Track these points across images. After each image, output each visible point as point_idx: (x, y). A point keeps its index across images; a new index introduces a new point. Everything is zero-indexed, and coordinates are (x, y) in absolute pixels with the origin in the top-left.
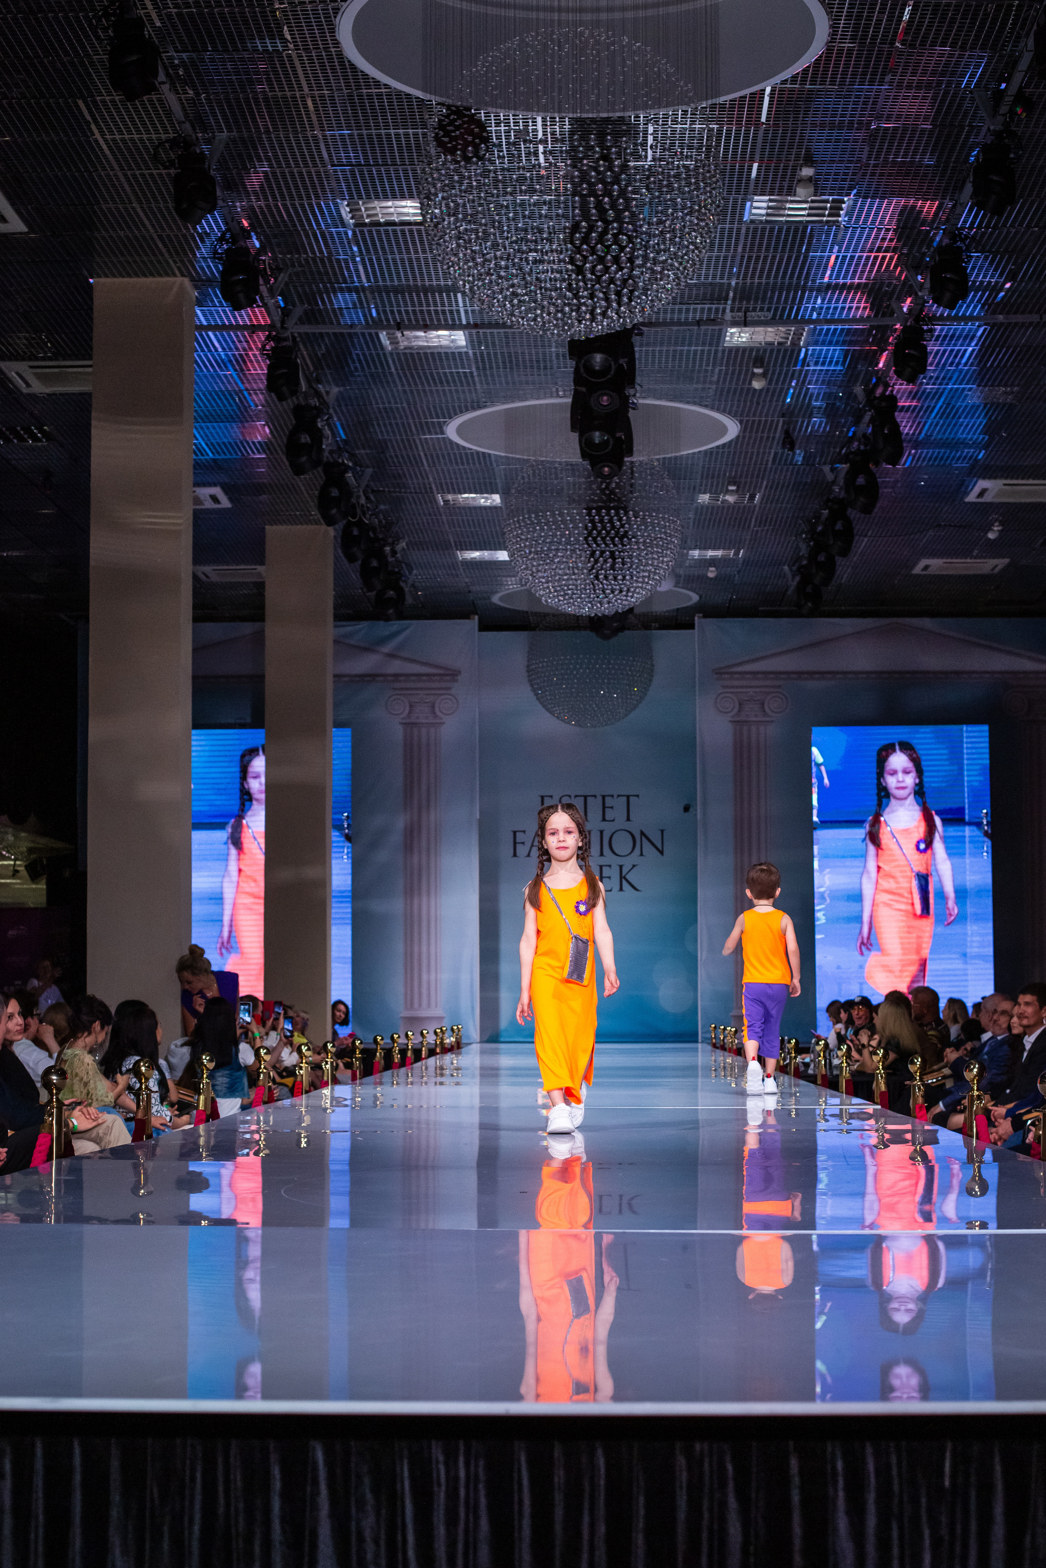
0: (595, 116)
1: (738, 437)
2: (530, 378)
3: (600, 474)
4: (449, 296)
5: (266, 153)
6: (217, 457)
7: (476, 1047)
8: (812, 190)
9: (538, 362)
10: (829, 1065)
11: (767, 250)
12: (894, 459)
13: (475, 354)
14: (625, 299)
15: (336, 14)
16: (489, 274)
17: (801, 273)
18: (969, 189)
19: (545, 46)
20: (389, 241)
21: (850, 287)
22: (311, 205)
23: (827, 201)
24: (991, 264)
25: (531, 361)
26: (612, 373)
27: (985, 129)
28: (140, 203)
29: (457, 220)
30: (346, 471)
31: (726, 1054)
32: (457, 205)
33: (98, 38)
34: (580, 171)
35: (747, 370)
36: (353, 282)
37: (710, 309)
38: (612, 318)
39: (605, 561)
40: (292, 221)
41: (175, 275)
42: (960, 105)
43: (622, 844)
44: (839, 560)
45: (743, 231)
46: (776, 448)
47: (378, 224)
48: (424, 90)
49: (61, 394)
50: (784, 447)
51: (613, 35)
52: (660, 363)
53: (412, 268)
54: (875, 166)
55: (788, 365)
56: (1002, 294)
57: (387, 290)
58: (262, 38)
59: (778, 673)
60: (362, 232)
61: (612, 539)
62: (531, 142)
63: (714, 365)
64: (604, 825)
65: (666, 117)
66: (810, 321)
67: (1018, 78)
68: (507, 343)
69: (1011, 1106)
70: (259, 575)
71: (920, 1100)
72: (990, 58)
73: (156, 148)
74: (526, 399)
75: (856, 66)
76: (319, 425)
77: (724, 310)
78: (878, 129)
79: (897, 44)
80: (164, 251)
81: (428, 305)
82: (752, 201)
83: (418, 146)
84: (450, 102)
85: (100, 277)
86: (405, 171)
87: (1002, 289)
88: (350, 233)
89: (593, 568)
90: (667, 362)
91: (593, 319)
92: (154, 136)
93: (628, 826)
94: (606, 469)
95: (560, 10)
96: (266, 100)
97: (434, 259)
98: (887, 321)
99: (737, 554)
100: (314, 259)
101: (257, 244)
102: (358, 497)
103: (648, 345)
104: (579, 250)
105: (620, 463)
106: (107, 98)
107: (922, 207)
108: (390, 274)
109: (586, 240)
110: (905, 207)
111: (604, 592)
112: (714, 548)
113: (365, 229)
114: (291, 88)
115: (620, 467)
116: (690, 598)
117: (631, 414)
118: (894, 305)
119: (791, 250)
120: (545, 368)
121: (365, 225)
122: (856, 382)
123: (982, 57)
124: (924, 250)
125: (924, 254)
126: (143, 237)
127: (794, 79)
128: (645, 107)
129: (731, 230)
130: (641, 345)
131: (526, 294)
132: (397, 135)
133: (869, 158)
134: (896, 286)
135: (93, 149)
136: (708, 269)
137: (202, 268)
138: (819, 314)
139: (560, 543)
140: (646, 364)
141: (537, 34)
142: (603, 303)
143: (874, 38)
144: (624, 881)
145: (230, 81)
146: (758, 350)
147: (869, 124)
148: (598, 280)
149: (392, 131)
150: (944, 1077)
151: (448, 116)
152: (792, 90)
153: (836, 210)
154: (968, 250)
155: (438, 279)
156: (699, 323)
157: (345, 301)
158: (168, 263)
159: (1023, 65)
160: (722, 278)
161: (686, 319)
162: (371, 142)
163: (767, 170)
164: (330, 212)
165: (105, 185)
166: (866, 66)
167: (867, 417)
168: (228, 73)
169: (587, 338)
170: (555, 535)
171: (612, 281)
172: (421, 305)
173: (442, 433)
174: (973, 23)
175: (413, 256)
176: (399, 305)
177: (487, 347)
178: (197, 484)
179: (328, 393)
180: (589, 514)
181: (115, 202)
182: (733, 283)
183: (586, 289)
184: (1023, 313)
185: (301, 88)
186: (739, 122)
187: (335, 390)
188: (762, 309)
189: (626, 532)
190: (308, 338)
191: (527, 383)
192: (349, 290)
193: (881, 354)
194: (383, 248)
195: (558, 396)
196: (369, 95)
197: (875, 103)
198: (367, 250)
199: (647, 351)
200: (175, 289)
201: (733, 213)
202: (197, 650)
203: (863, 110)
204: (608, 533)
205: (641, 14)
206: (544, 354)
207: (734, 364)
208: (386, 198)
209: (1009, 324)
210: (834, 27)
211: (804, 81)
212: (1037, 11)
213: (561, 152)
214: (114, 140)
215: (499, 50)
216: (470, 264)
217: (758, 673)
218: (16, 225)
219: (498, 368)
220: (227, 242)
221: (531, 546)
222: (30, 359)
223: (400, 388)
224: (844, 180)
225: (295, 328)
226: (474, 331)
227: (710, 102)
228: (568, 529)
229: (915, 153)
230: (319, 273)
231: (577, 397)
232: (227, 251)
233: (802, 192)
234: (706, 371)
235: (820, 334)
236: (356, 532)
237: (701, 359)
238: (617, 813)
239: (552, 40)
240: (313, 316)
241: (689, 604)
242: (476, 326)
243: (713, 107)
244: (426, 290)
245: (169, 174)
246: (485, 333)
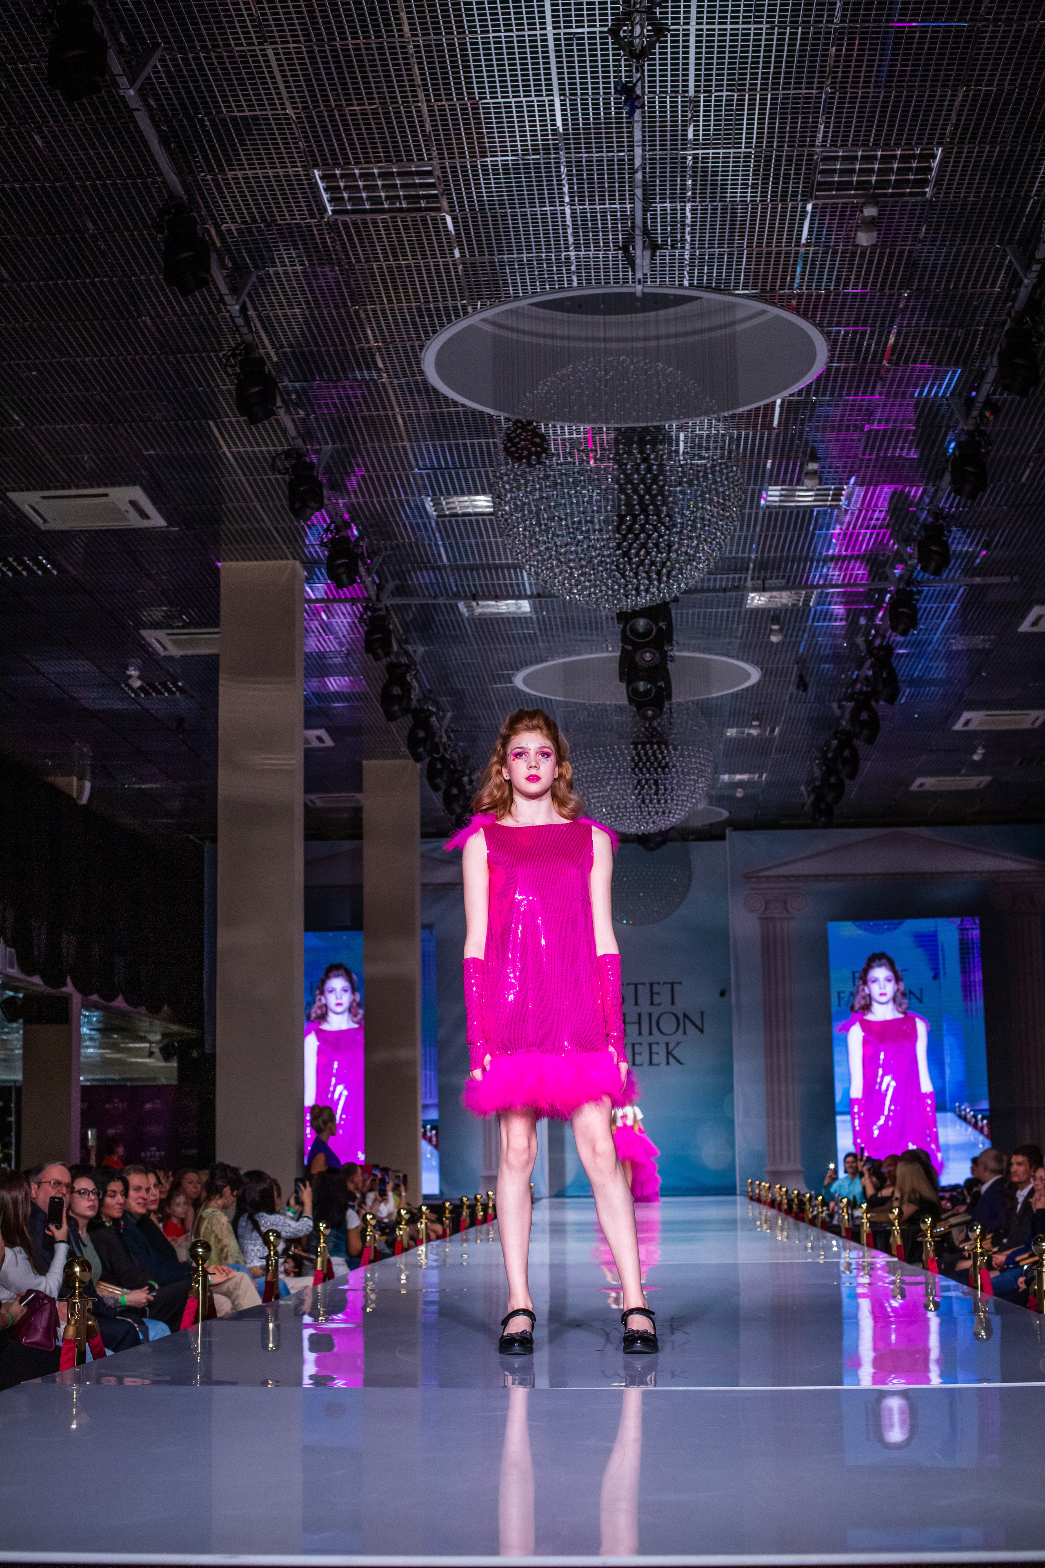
0: (636, 425)
1: (759, 681)
2: (584, 637)
3: (645, 718)
4: (515, 572)
5: (363, 459)
6: (322, 704)
7: (545, 1202)
8: (817, 481)
9: (590, 623)
10: (852, 1217)
11: (781, 529)
12: (891, 699)
13: (538, 618)
14: (665, 578)
15: (421, 349)
16: (550, 557)
17: (809, 547)
18: (948, 477)
19: (594, 372)
20: (466, 529)
21: (852, 557)
22: (401, 501)
23: (830, 489)
24: (968, 537)
25: (585, 623)
26: (654, 634)
27: (960, 427)
28: (260, 501)
29: (524, 515)
30: (430, 716)
31: (762, 1206)
32: (525, 503)
33: (226, 372)
34: (624, 472)
35: (766, 627)
36: (436, 562)
37: (734, 579)
38: (653, 593)
39: (650, 787)
40: (385, 514)
41: (288, 559)
42: (938, 410)
43: (668, 1024)
44: (847, 781)
45: (761, 515)
46: (792, 689)
47: (457, 515)
48: (494, 408)
49: (193, 656)
50: (798, 687)
51: (650, 362)
52: (693, 623)
53: (485, 549)
54: (870, 460)
55: (801, 622)
56: (978, 561)
57: (465, 568)
58: (361, 370)
59: (796, 877)
60: (443, 522)
61: (656, 769)
62: (583, 451)
63: (738, 624)
64: (652, 1009)
65: (695, 424)
66: (818, 586)
67: (986, 388)
68: (565, 609)
69: (1009, 1252)
70: (357, 801)
71: (931, 1254)
72: (962, 373)
73: (274, 459)
74: (581, 654)
75: (851, 382)
76: (408, 679)
77: (746, 579)
78: (870, 431)
79: (885, 362)
80: (279, 539)
81: (498, 579)
82: (767, 490)
83: (489, 453)
84: (516, 417)
85: (225, 560)
86: (479, 473)
87: (977, 557)
88: (434, 524)
89: (639, 794)
90: (698, 622)
91: (638, 594)
92: (272, 449)
93: (673, 1009)
94: (650, 712)
95: (605, 340)
96: (363, 417)
97: (504, 545)
98: (883, 585)
99: (760, 777)
100: (404, 545)
101: (356, 533)
102: (441, 737)
103: (682, 608)
104: (624, 539)
105: (661, 707)
106: (233, 419)
107: (909, 492)
108: (467, 556)
109: (630, 529)
110: (894, 494)
111: (649, 814)
112: (741, 773)
113: (446, 519)
114: (385, 409)
115: (661, 710)
116: (722, 814)
117: (670, 665)
118: (888, 571)
119: (801, 529)
120: (597, 628)
121: (446, 516)
122: (857, 634)
123: (955, 372)
124: (912, 526)
125: (912, 530)
126: (262, 528)
127: (800, 393)
128: (678, 418)
129: (750, 514)
130: (677, 609)
131: (582, 575)
132: (472, 445)
133: (864, 454)
134: (889, 556)
135: (220, 459)
136: (732, 546)
137: (310, 552)
138: (826, 580)
139: (611, 773)
140: (681, 625)
141: (587, 363)
142: (647, 582)
143: (865, 358)
144: (671, 1058)
145: (334, 404)
146: (775, 610)
147: (863, 426)
148: (642, 562)
149: (468, 441)
150: (951, 1226)
151: (515, 431)
152: (798, 402)
153: (837, 496)
154: (949, 526)
155: (507, 559)
156: (725, 590)
157: (429, 576)
158: (281, 548)
159: (990, 377)
160: (743, 552)
161: (715, 586)
162: (451, 450)
163: (780, 466)
164: (417, 506)
165: (231, 488)
166: (860, 381)
167: (868, 663)
168: (332, 398)
169: (634, 611)
170: (607, 767)
171: (653, 563)
172: (492, 579)
173: (511, 682)
174: (946, 345)
175: (486, 540)
176: (474, 580)
177: (548, 612)
178: (307, 727)
179: (415, 652)
180: (635, 748)
181: (238, 501)
182: (753, 556)
183: (631, 570)
184: (996, 575)
185: (393, 409)
186: (755, 428)
187: (421, 649)
188: (777, 578)
189: (667, 763)
190: (399, 608)
191: (582, 641)
192: (433, 569)
193: (878, 612)
194: (461, 535)
195: (608, 650)
196: (449, 413)
197: (867, 410)
198: (448, 536)
199: (682, 614)
200: (289, 570)
201: (752, 501)
202: (307, 863)
203: (858, 415)
204: (652, 764)
205: (672, 341)
206: (596, 617)
207: (755, 623)
208: (463, 494)
209: (985, 585)
210: (832, 350)
211: (808, 394)
212: (1000, 334)
213: (609, 459)
214: (239, 452)
215: (556, 376)
216: (535, 551)
217: (780, 876)
218: (157, 521)
219: (557, 629)
220: (332, 532)
221: (587, 776)
222: (167, 628)
223: (475, 646)
224: (843, 472)
225: (388, 601)
226: (537, 600)
227: (731, 412)
228: (617, 760)
229: (902, 449)
230: (408, 555)
231: (623, 651)
232: (332, 540)
233: (808, 483)
234: (732, 629)
235: (826, 596)
236: (439, 766)
237: (727, 620)
238: (664, 997)
239: (599, 367)
240: (402, 591)
241: (722, 819)
242: (539, 596)
243: (733, 416)
244: (496, 567)
245: (283, 479)
246: (546, 602)
